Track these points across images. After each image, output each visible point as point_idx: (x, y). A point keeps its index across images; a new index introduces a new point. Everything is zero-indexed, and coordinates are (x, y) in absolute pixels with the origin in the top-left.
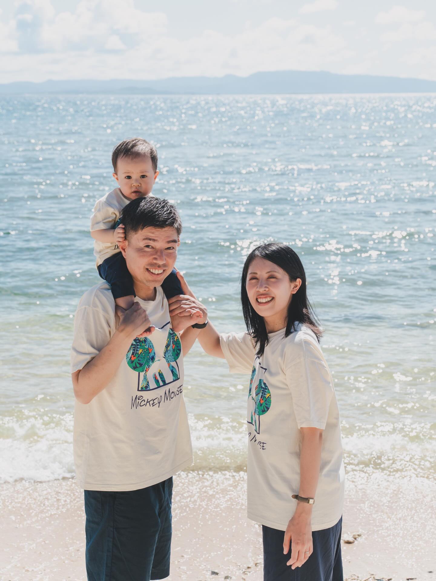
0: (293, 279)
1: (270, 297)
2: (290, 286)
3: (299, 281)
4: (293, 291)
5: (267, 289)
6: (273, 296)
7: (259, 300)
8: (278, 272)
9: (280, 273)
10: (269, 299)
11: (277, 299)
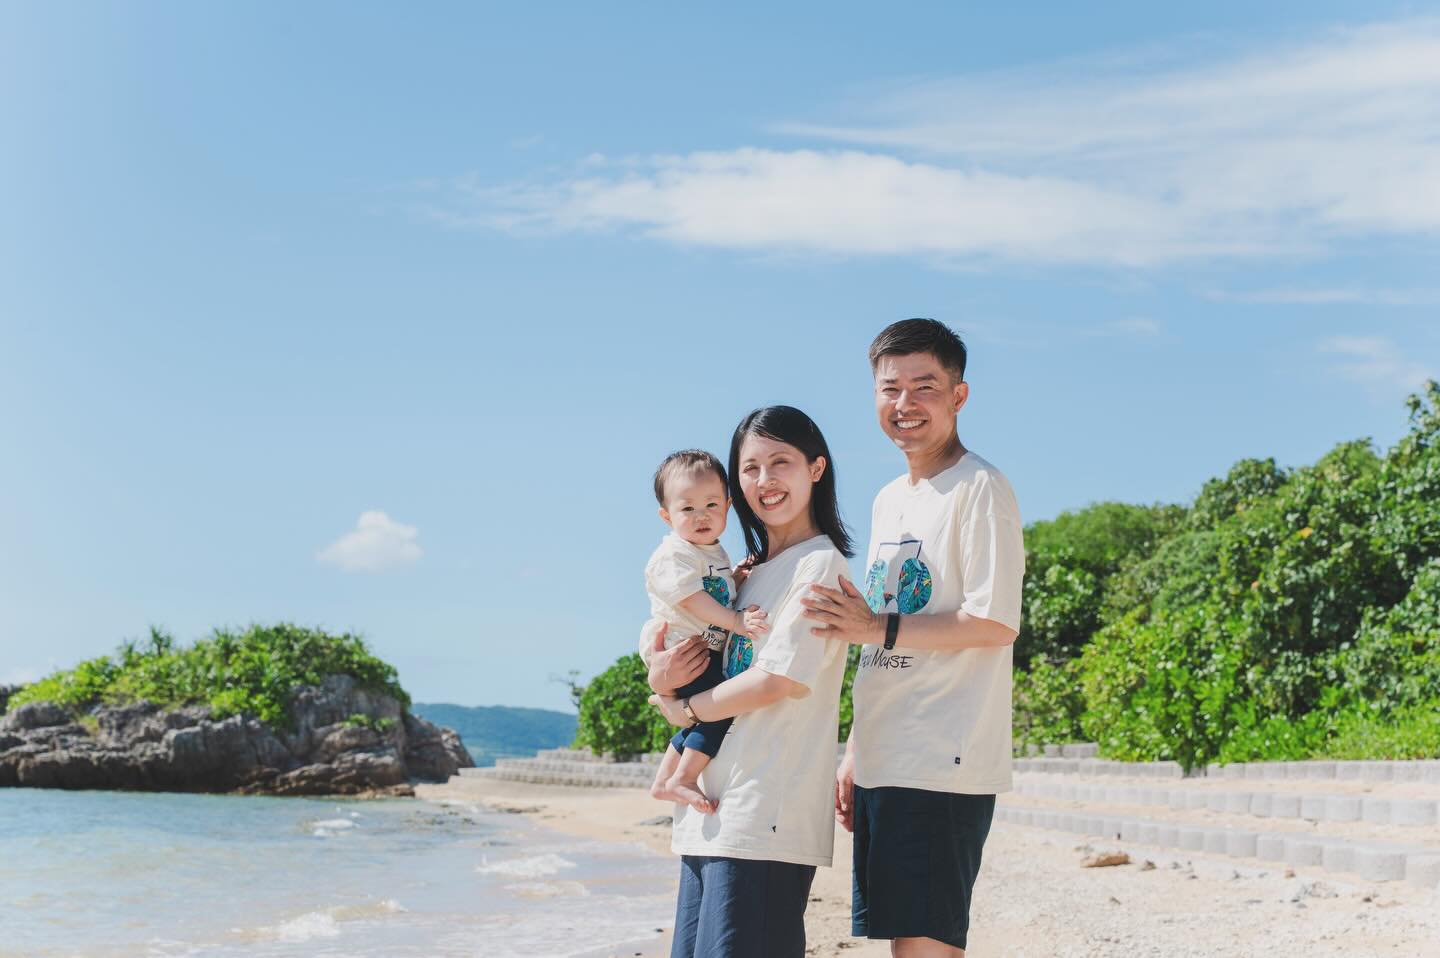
0: (811, 459)
1: (781, 493)
2: (810, 470)
3: (821, 461)
4: (815, 477)
5: (774, 482)
6: (786, 490)
7: (765, 501)
8: (787, 453)
9: (792, 453)
10: (780, 497)
11: (793, 494)
